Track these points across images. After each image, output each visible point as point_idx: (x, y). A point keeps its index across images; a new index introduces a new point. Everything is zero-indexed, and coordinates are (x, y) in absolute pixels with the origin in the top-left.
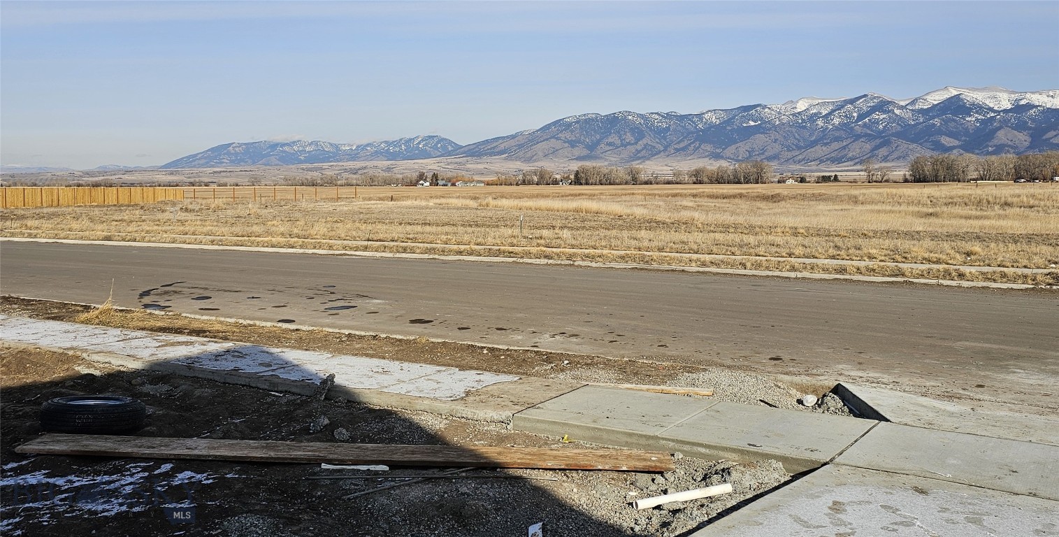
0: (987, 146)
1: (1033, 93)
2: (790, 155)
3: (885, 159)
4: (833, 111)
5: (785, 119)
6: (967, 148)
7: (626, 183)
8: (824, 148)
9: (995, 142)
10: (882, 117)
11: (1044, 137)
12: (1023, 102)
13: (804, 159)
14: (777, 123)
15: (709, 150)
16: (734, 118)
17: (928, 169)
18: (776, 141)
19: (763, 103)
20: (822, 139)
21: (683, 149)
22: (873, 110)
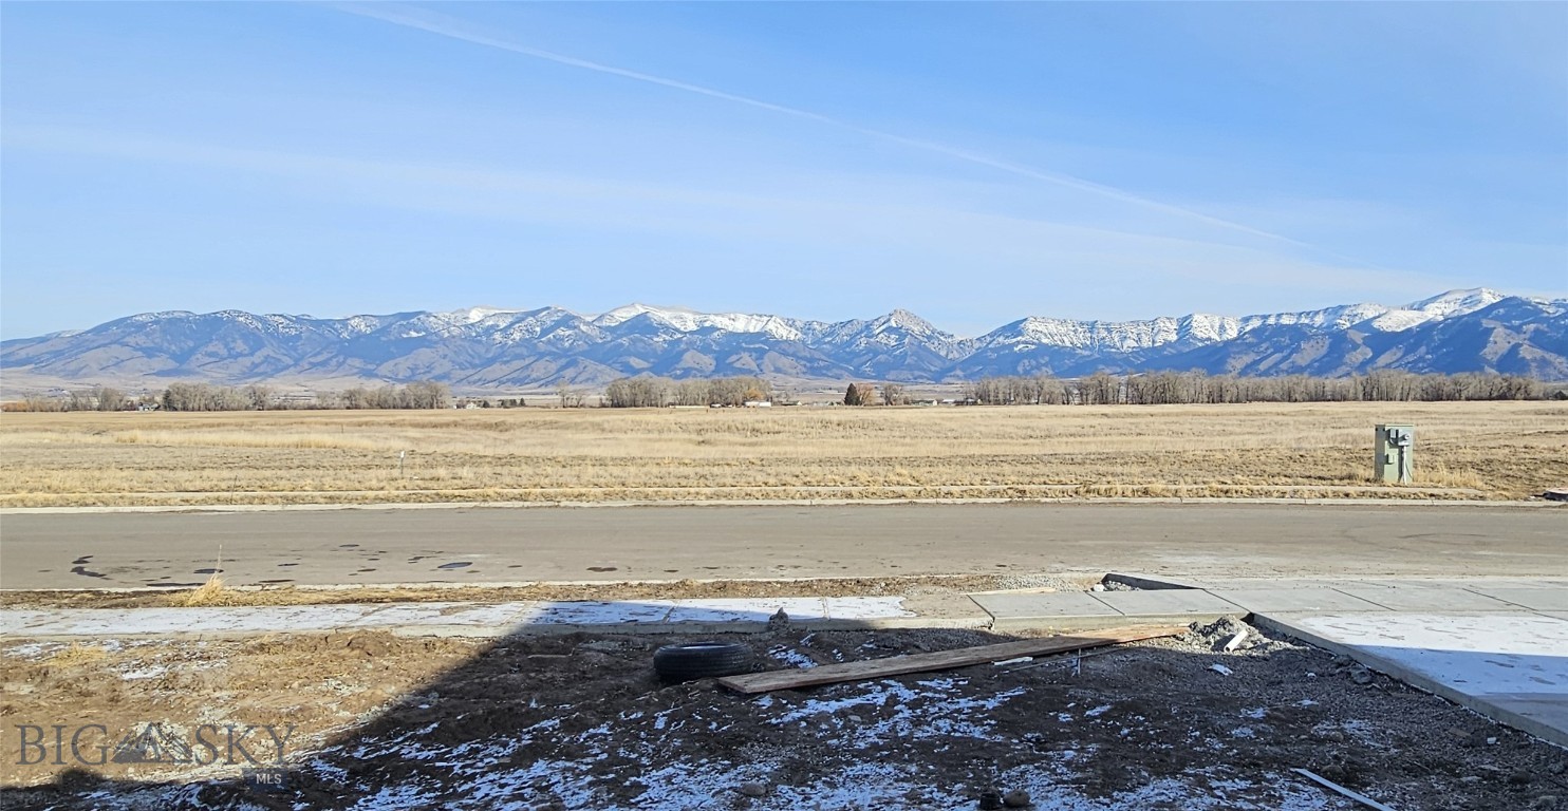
0: (675, 369)
1: (716, 315)
2: (463, 374)
3: (572, 381)
4: (512, 324)
5: (455, 331)
6: (657, 370)
7: (247, 408)
8: (504, 367)
9: (683, 365)
10: (567, 333)
11: (727, 362)
12: (707, 324)
13: (480, 380)
14: (446, 335)
15: (358, 365)
16: (391, 325)
17: (626, 394)
18: (445, 357)
19: (428, 311)
20: (502, 354)
21: (324, 364)
22: (557, 324)
